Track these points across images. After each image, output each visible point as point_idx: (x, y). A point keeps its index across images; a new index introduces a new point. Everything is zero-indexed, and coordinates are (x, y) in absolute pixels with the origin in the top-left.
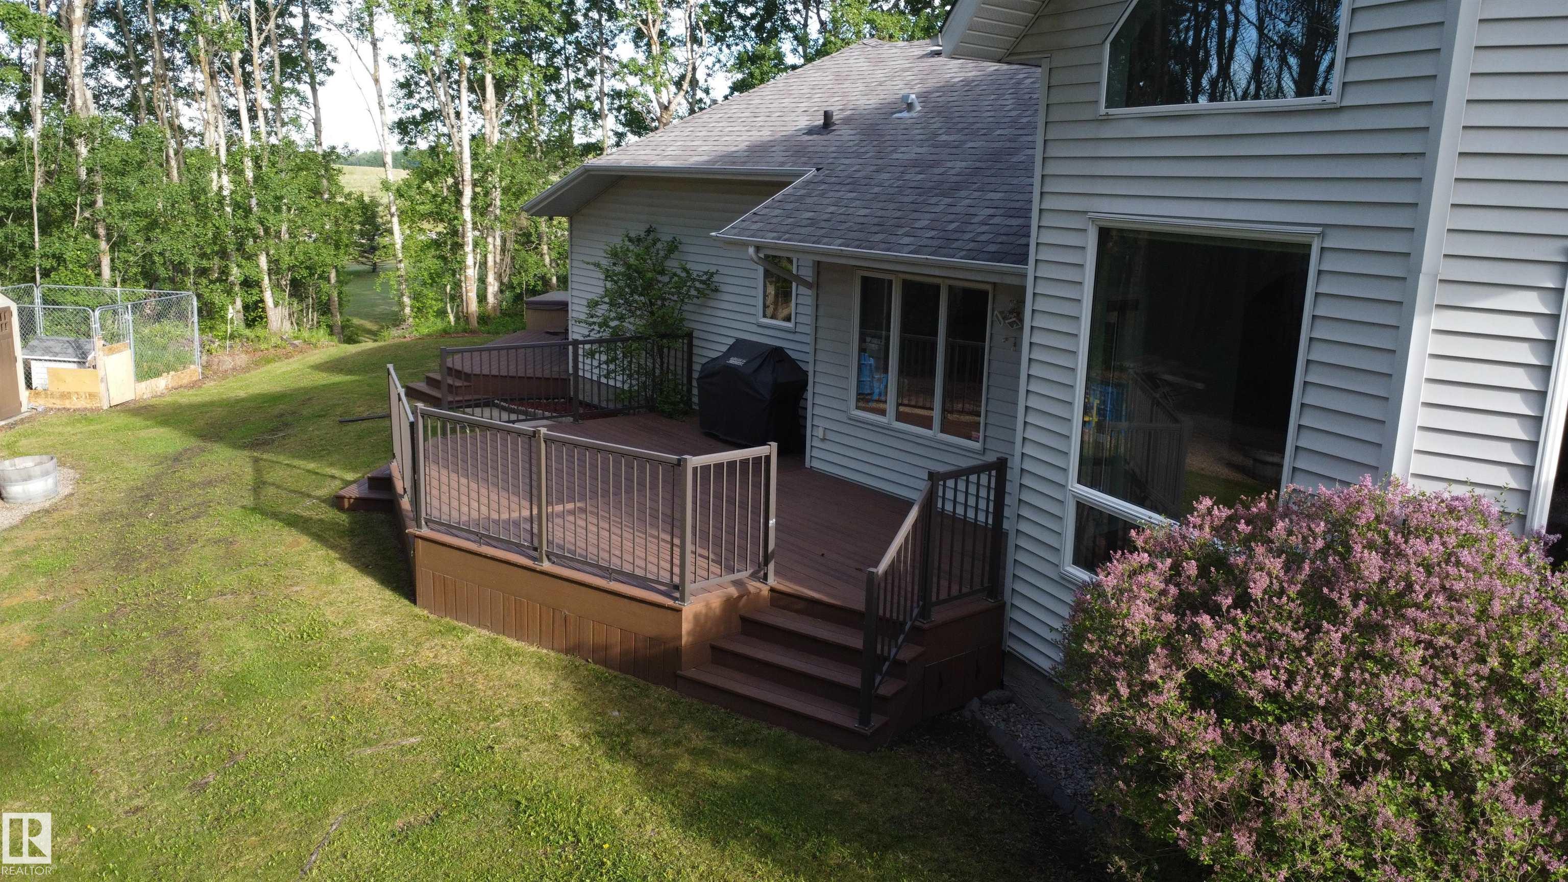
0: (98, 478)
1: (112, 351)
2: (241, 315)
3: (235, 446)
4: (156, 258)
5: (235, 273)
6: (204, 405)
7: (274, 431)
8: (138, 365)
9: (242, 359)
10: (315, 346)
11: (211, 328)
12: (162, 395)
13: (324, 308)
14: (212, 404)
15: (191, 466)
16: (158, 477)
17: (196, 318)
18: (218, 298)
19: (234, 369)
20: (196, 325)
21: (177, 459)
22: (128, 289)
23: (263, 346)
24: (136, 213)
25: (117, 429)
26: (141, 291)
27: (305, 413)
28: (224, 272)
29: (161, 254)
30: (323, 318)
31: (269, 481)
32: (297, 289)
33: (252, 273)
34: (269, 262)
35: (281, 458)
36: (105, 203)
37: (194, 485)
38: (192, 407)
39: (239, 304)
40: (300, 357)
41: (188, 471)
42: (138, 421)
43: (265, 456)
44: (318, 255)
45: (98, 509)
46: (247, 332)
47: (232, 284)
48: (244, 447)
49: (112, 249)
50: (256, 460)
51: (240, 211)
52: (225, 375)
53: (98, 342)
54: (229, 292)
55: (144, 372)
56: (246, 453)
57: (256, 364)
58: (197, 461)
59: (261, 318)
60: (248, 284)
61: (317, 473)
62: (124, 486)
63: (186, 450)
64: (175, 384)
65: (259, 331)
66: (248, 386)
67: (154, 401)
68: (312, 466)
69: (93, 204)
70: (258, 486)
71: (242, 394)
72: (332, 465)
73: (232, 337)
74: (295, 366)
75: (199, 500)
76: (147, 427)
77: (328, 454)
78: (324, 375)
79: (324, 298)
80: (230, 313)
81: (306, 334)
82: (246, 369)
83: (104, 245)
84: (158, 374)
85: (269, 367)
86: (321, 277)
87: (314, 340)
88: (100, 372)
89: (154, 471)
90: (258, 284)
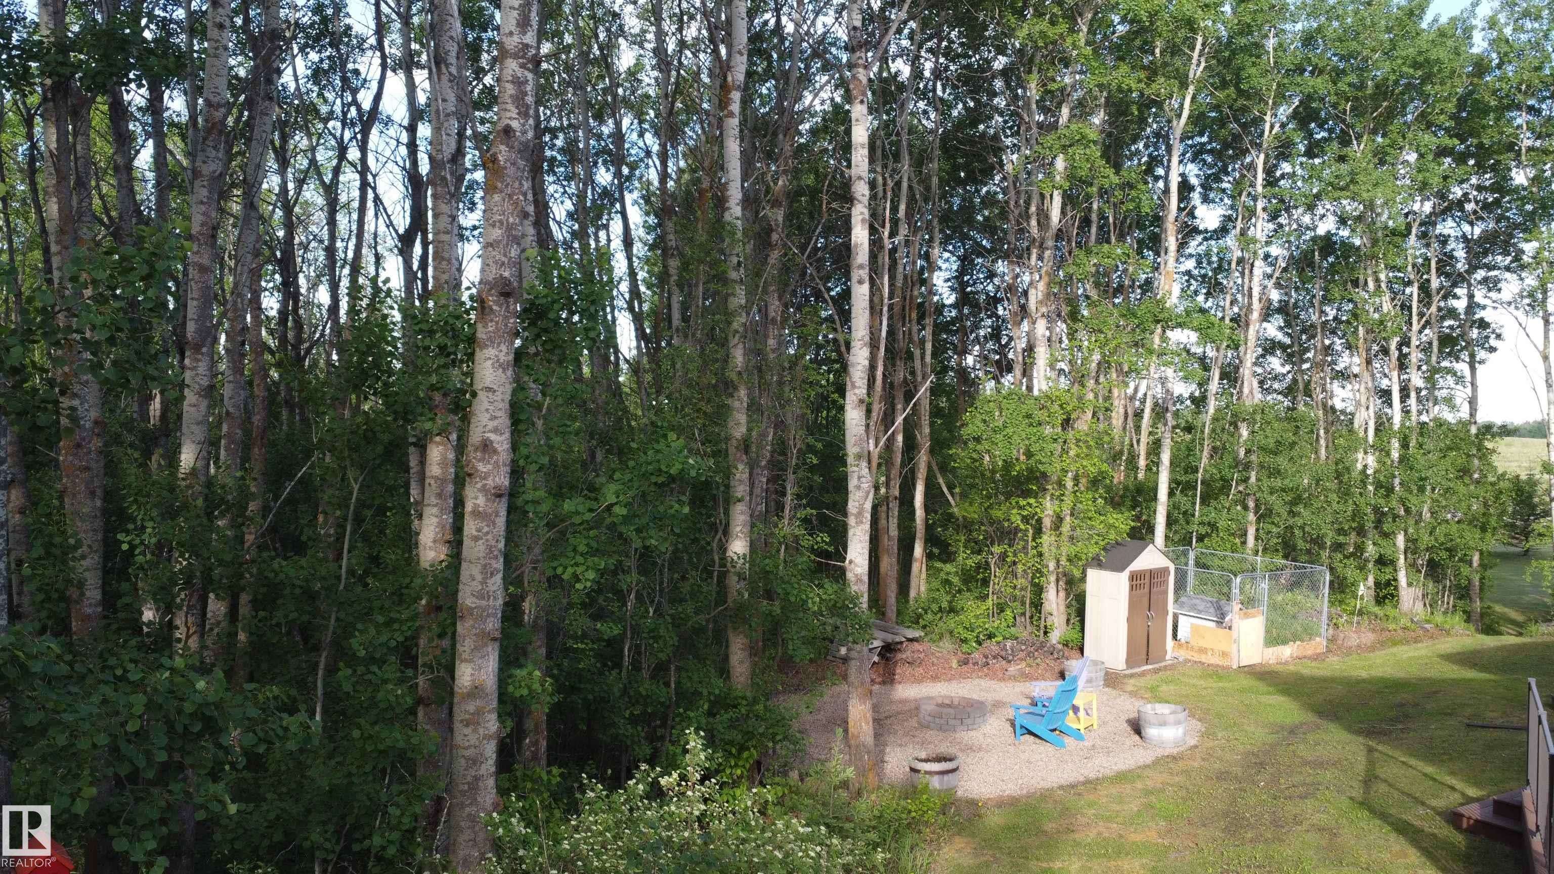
0: (1220, 735)
1: (1247, 616)
2: (1372, 592)
3: (1349, 729)
4: (1296, 532)
5: (1371, 550)
6: (1324, 680)
7: (1394, 720)
8: (1268, 631)
9: (1369, 637)
10: (1448, 633)
11: (1341, 602)
12: (1286, 663)
13: (1463, 592)
14: (1332, 680)
15: (1305, 741)
16: (1273, 746)
17: (1327, 591)
18: (1351, 573)
19: (1359, 646)
20: (1326, 599)
21: (1293, 731)
22: (1267, 559)
23: (1392, 626)
24: (1283, 490)
25: (1242, 691)
26: (1280, 561)
27: (1428, 707)
28: (1360, 549)
29: (1302, 528)
30: (1460, 603)
31: (1383, 776)
32: (1434, 570)
33: (1388, 552)
34: (1407, 540)
35: (1397, 754)
36: (1258, 480)
37: (1306, 763)
38: (1314, 679)
39: (1371, 580)
40: (1430, 643)
41: (1302, 747)
42: (1261, 686)
43: (1380, 748)
44: (1462, 537)
45: (1216, 766)
46: (1376, 609)
47: (1367, 561)
48: (1359, 732)
49: (1258, 521)
50: (1370, 750)
51: (1382, 491)
52: (1349, 651)
53: (1236, 606)
54: (1362, 568)
55: (1273, 639)
56: (1361, 739)
57: (1382, 644)
58: (1311, 738)
59: (1393, 596)
60: (1382, 562)
61: (1435, 780)
62: (1241, 748)
63: (1302, 724)
64: (1300, 654)
65: (1388, 609)
66: (1370, 666)
67: (1280, 668)
68: (1430, 770)
69: (1246, 480)
70: (1369, 780)
71: (1364, 674)
72: (1453, 773)
73: (1361, 613)
74: (1423, 652)
75: (1308, 780)
76: (1269, 693)
77: (1451, 759)
78: (1455, 667)
79: (1464, 582)
80: (1362, 590)
81: (1439, 618)
82: (1372, 649)
83: (1251, 517)
84: (1285, 642)
85: (1394, 650)
86: (1461, 560)
87: (1447, 627)
88: (1234, 633)
89: (1270, 739)
90: (1393, 563)
